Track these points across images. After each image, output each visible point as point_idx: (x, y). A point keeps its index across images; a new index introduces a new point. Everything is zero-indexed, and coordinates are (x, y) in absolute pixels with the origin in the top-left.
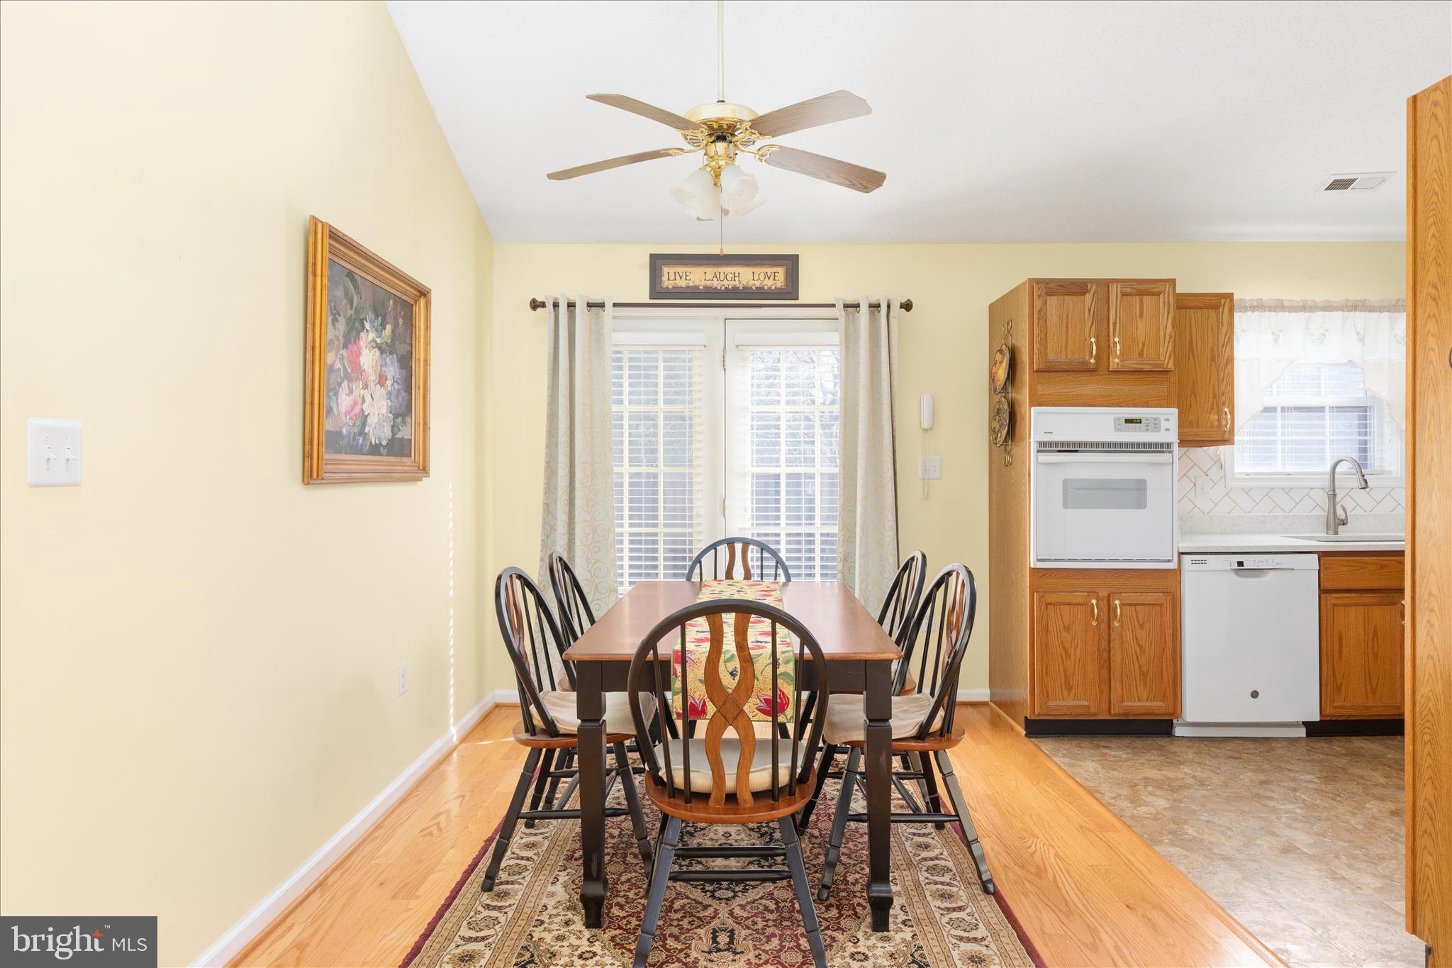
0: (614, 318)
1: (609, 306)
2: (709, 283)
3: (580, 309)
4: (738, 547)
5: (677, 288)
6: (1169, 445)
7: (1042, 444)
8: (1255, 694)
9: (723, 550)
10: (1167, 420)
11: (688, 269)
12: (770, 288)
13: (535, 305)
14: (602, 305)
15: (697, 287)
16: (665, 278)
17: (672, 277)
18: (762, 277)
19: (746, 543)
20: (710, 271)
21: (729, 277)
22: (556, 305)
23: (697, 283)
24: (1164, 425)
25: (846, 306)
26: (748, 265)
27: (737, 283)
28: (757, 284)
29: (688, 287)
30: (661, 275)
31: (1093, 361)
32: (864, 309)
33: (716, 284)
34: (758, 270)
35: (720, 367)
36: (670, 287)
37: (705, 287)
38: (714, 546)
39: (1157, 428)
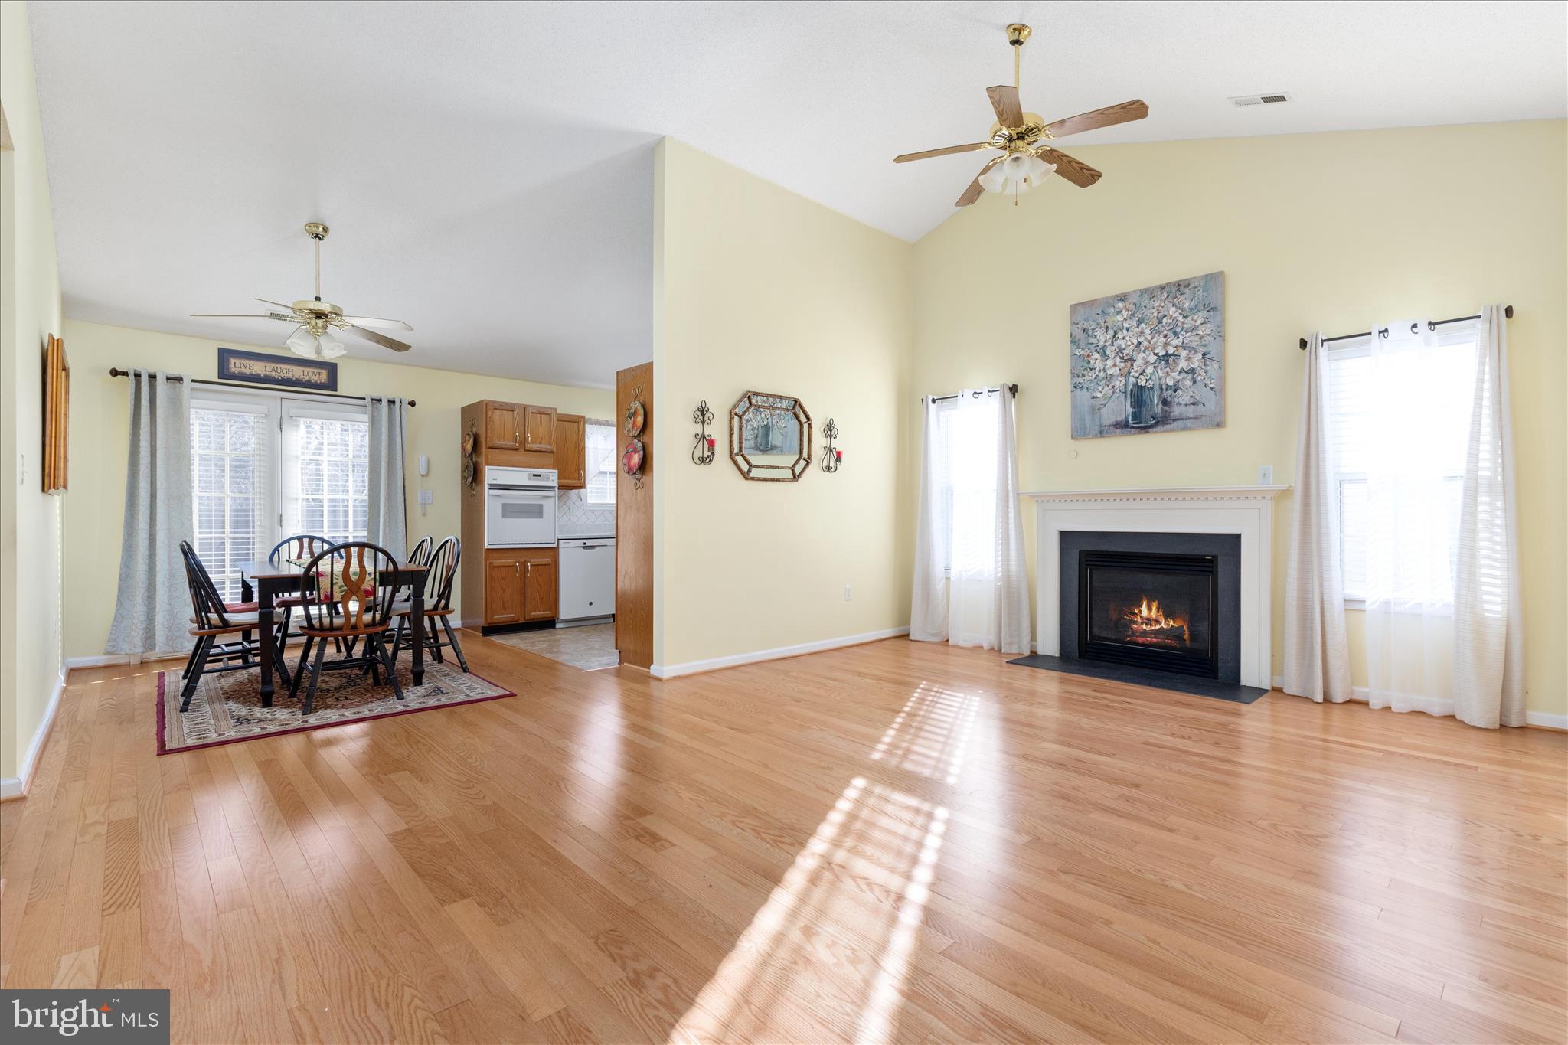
0: (193, 389)
1: (187, 382)
2: (268, 373)
3: (160, 382)
4: (306, 541)
5: (242, 373)
6: (554, 487)
7: (491, 485)
8: (591, 604)
9: (295, 544)
10: (553, 475)
11: (251, 362)
12: (316, 382)
13: (115, 373)
14: (180, 380)
15: (259, 375)
16: (232, 366)
17: (238, 365)
18: (310, 374)
20: (270, 366)
21: (285, 371)
22: (138, 375)
23: (260, 372)
24: (551, 478)
25: (372, 400)
26: (300, 365)
27: (291, 376)
28: (307, 378)
29: (252, 374)
30: (228, 364)
31: (517, 445)
32: (385, 403)
33: (273, 374)
34: (307, 370)
35: (279, 429)
36: (236, 372)
37: (265, 376)
38: (287, 541)
39: (548, 479)
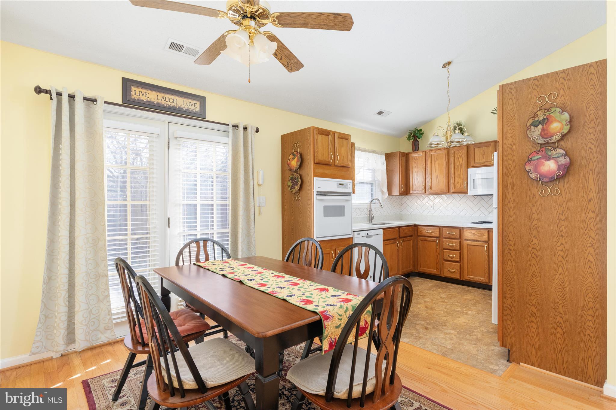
0: (105, 111)
1: (100, 102)
2: (159, 101)
3: (79, 100)
4: (201, 243)
5: (141, 100)
6: (350, 193)
7: (318, 192)
9: (194, 245)
10: (350, 184)
11: (147, 91)
12: (192, 111)
13: (39, 90)
14: (94, 101)
15: (153, 102)
16: (133, 93)
17: (137, 93)
18: (188, 104)
19: (205, 241)
20: (161, 95)
21: (171, 100)
22: (59, 94)
23: (153, 100)
24: (349, 186)
25: (233, 126)
26: (181, 97)
27: (175, 104)
28: (186, 107)
29: (147, 101)
30: (130, 91)
31: (331, 161)
32: (241, 128)
33: (163, 102)
34: (187, 100)
35: (167, 148)
36: (136, 99)
37: (157, 103)
38: (188, 245)
39: (347, 187)
